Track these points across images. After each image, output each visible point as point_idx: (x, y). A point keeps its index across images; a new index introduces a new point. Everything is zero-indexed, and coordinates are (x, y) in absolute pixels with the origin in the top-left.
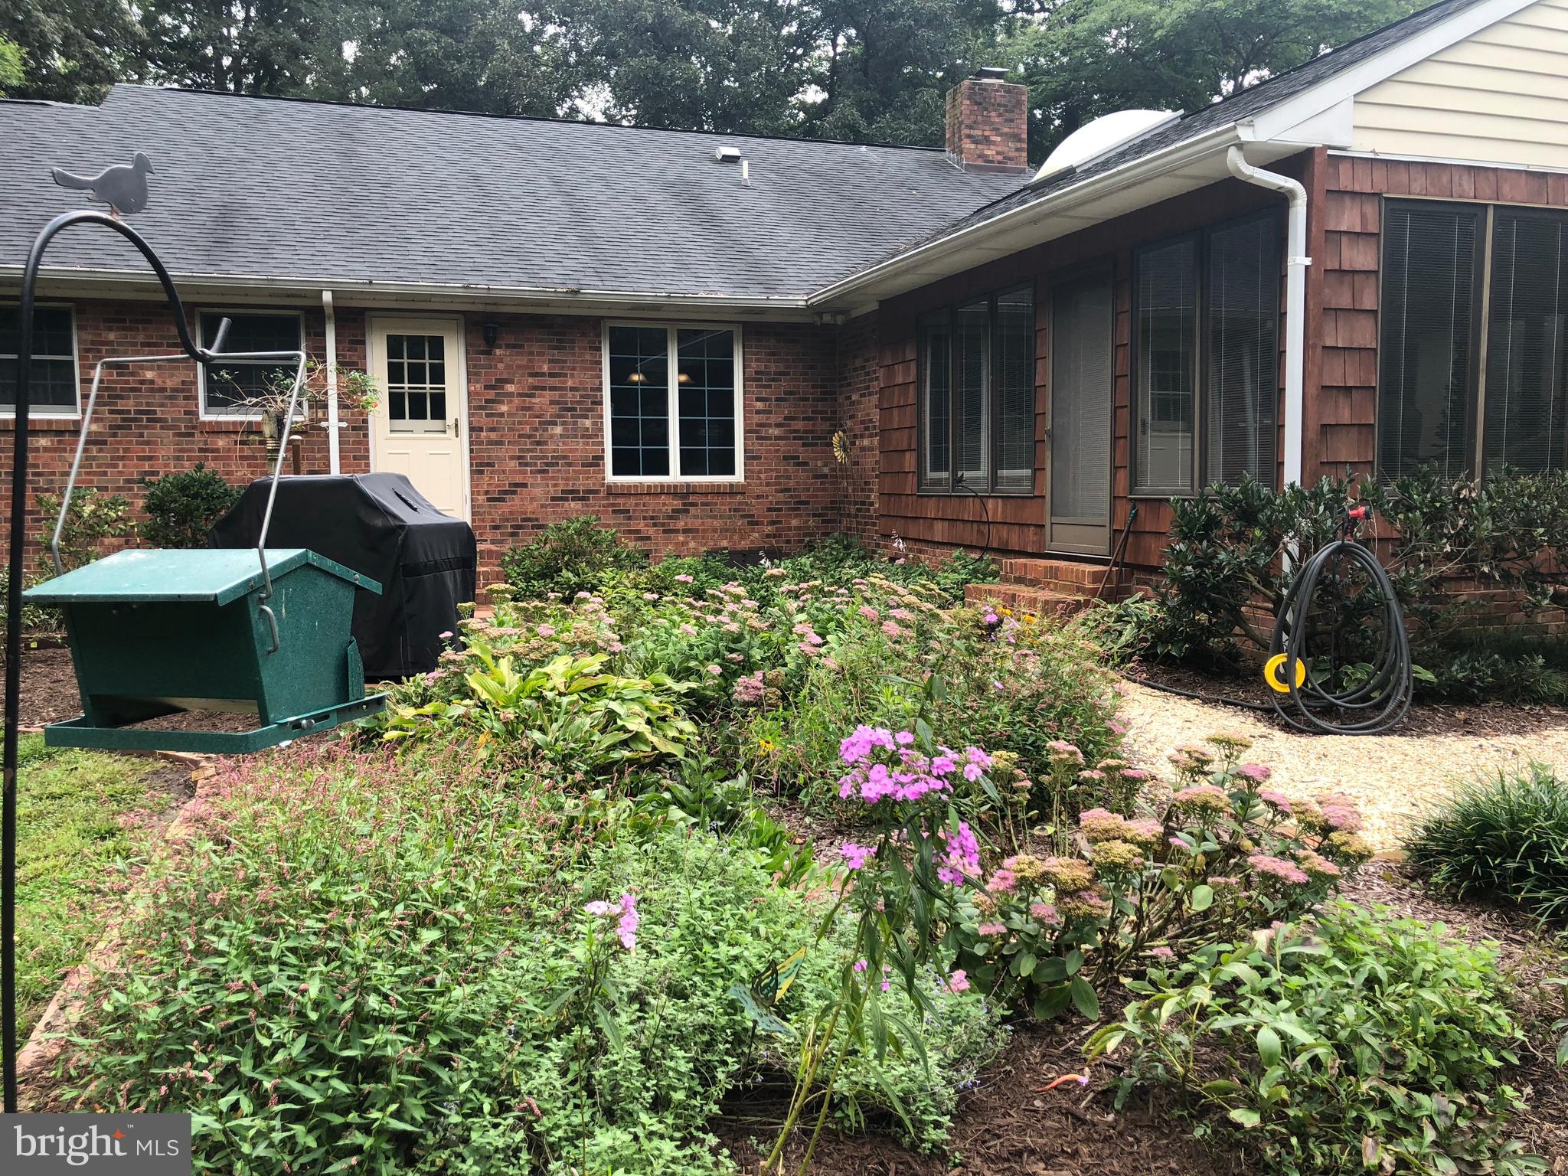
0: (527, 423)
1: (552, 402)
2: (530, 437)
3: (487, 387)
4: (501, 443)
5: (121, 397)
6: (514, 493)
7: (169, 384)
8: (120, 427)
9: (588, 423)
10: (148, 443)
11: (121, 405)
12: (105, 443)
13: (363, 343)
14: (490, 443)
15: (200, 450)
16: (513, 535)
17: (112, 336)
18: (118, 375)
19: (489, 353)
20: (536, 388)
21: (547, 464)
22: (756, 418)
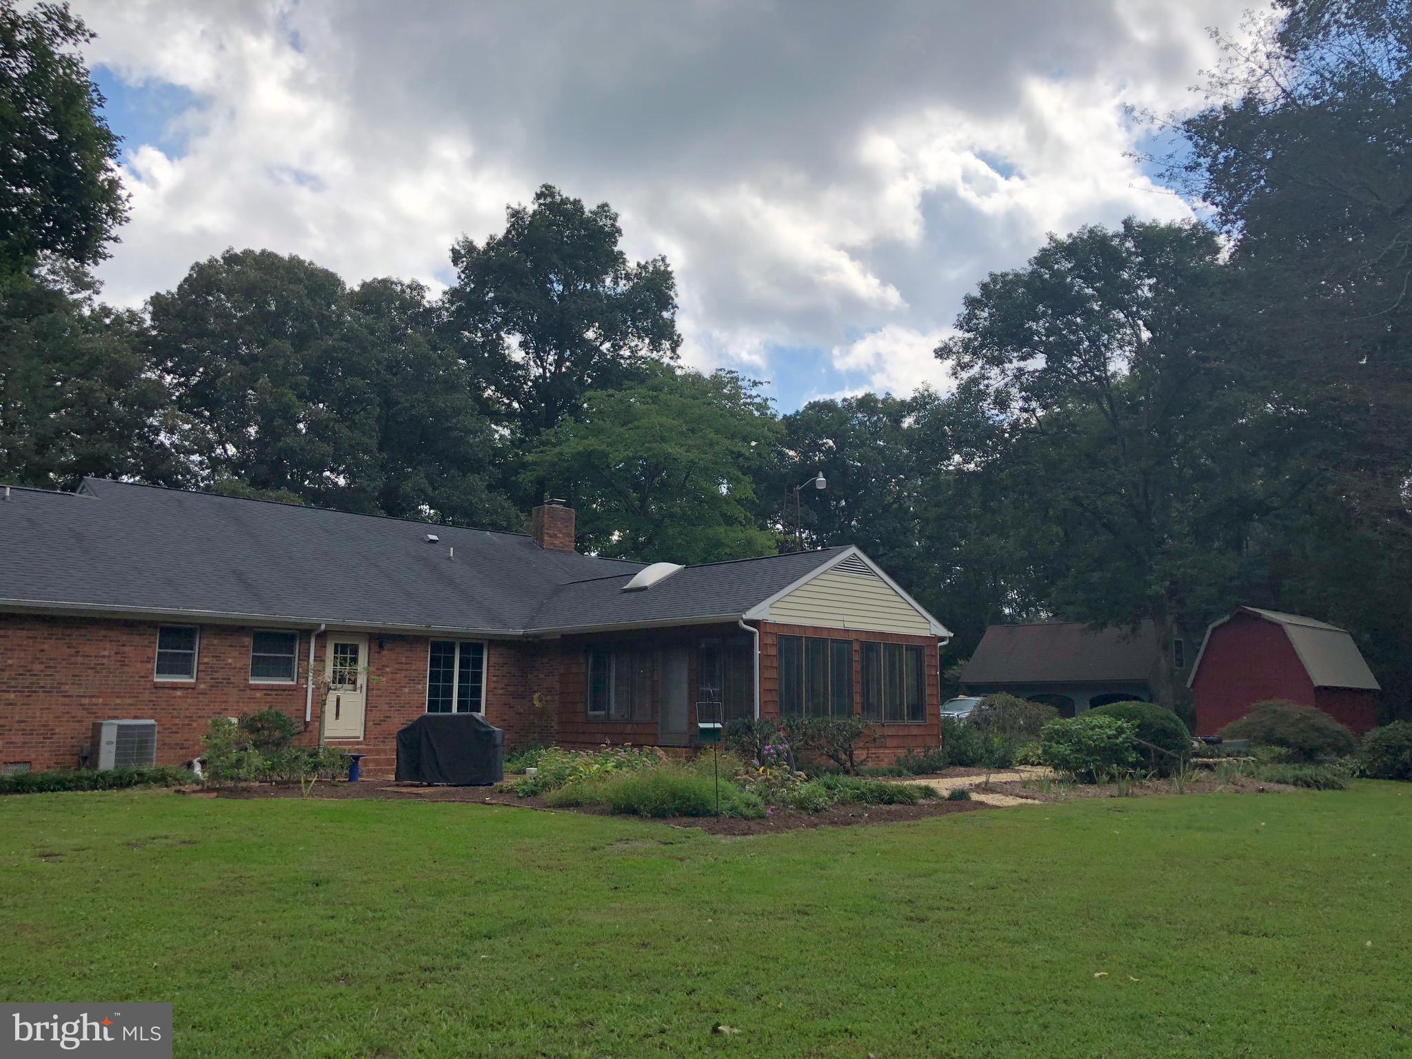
0: (393, 686)
1: (405, 677)
2: (394, 693)
3: (377, 669)
4: (381, 696)
5: (216, 672)
6: (385, 721)
7: (238, 665)
8: (213, 686)
9: (420, 686)
10: (225, 694)
11: (216, 675)
12: (206, 694)
13: (325, 647)
14: (377, 696)
15: (248, 698)
16: (384, 742)
17: (216, 642)
18: (217, 660)
19: (379, 652)
20: (399, 670)
21: (401, 707)
22: (493, 685)
